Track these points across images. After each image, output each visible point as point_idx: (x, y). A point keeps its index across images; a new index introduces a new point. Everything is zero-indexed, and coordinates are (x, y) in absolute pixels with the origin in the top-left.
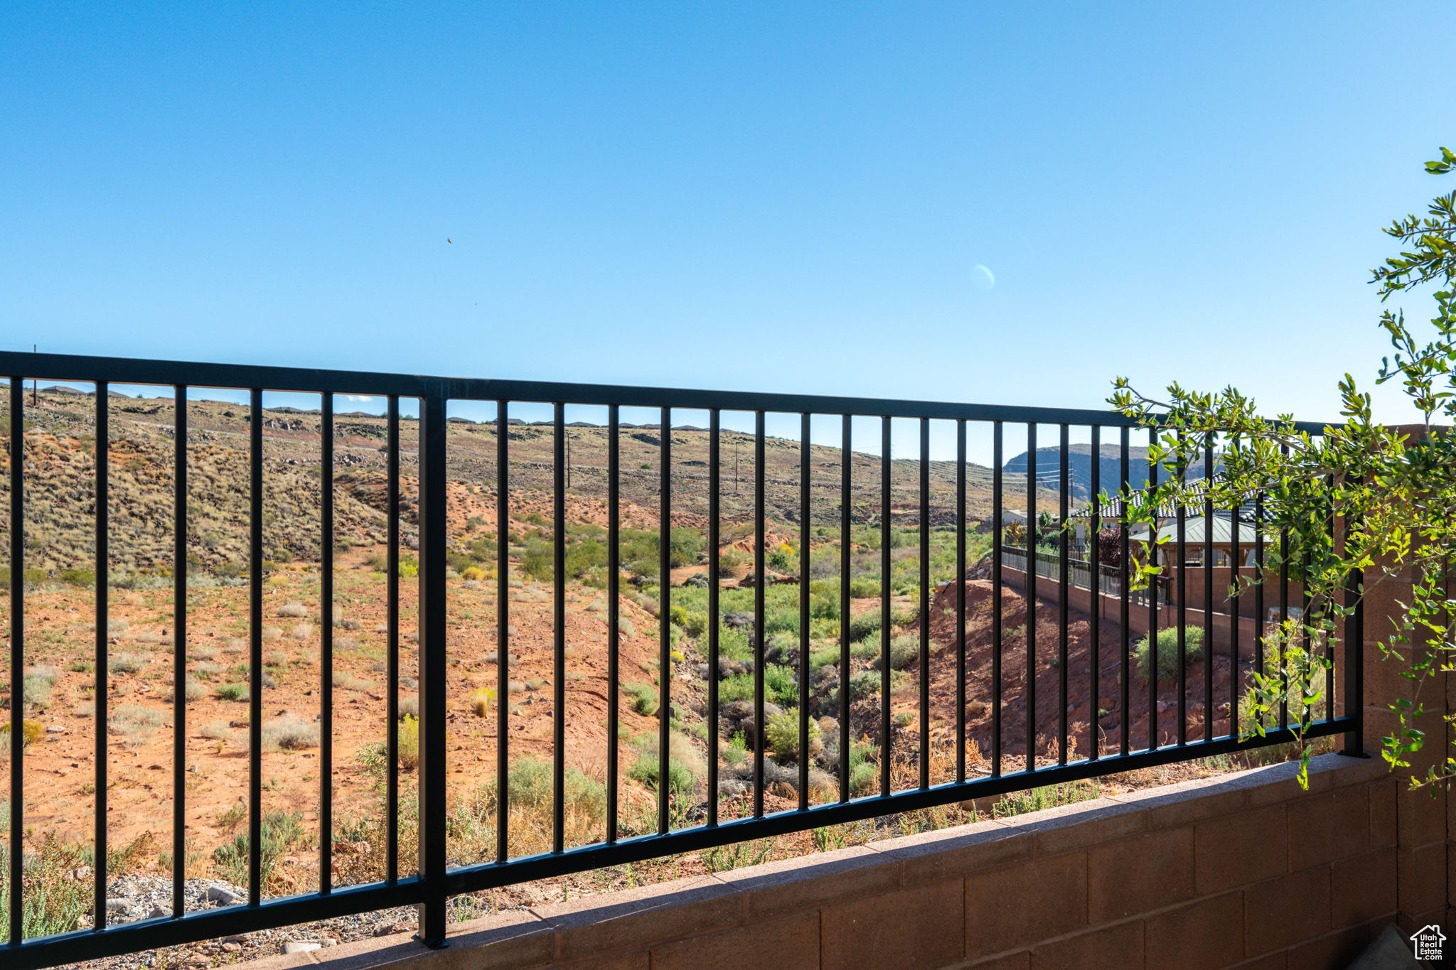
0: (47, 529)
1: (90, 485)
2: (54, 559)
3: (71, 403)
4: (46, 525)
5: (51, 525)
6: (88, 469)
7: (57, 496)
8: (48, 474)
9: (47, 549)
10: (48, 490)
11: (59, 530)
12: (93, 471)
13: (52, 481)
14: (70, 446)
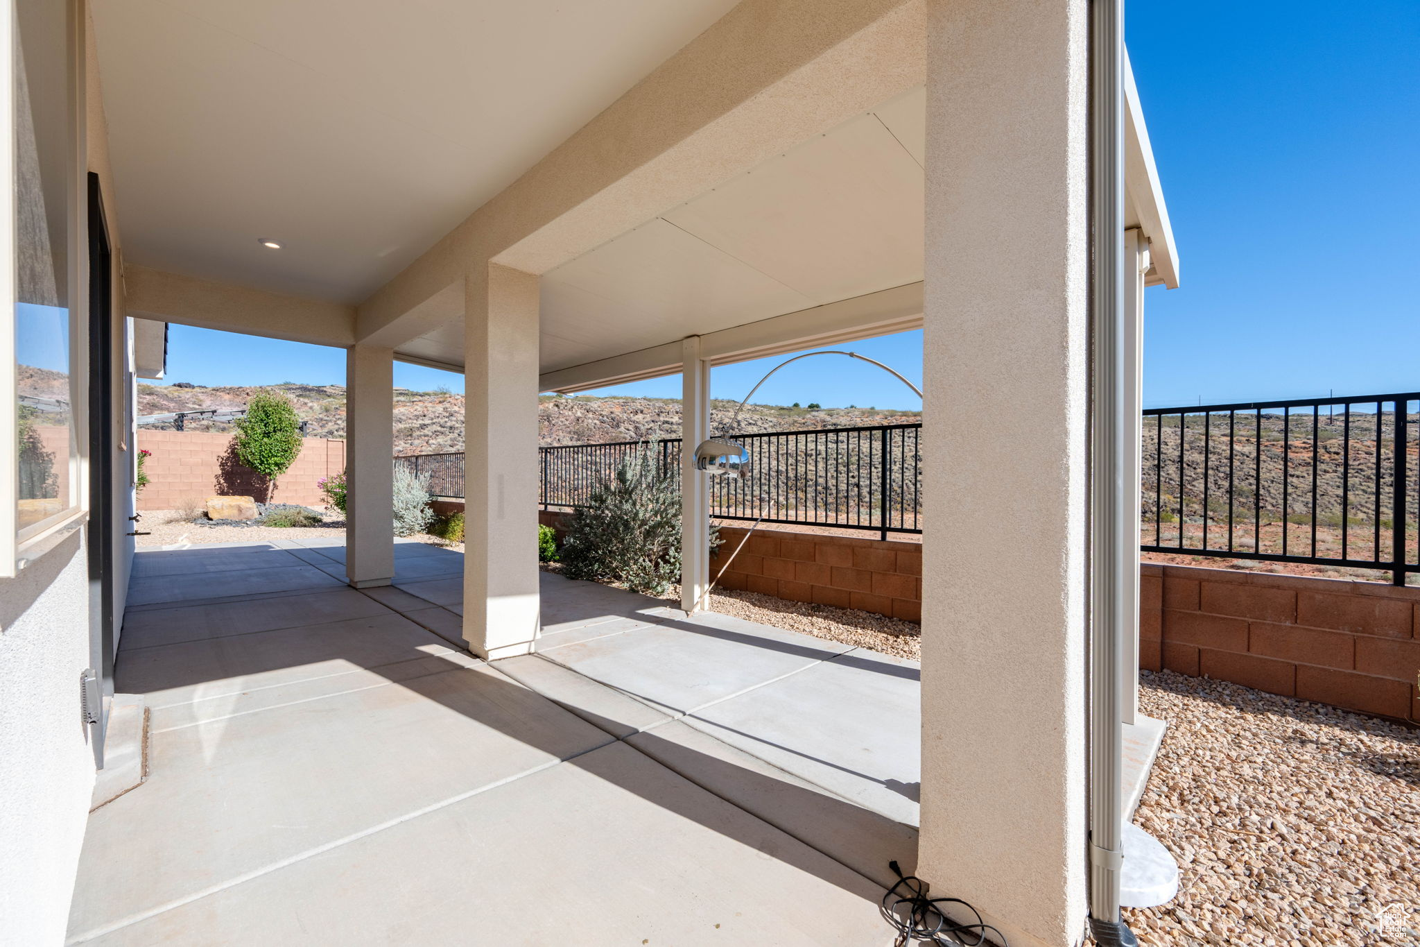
0: (1358, 495)
1: (1391, 469)
2: (1365, 512)
3: (1359, 421)
4: (1357, 492)
5: (1361, 492)
6: (1389, 459)
7: (1364, 476)
8: (1357, 463)
9: (1359, 507)
10: (1357, 472)
11: (1367, 496)
12: (1392, 460)
13: (1360, 467)
14: (1371, 446)
